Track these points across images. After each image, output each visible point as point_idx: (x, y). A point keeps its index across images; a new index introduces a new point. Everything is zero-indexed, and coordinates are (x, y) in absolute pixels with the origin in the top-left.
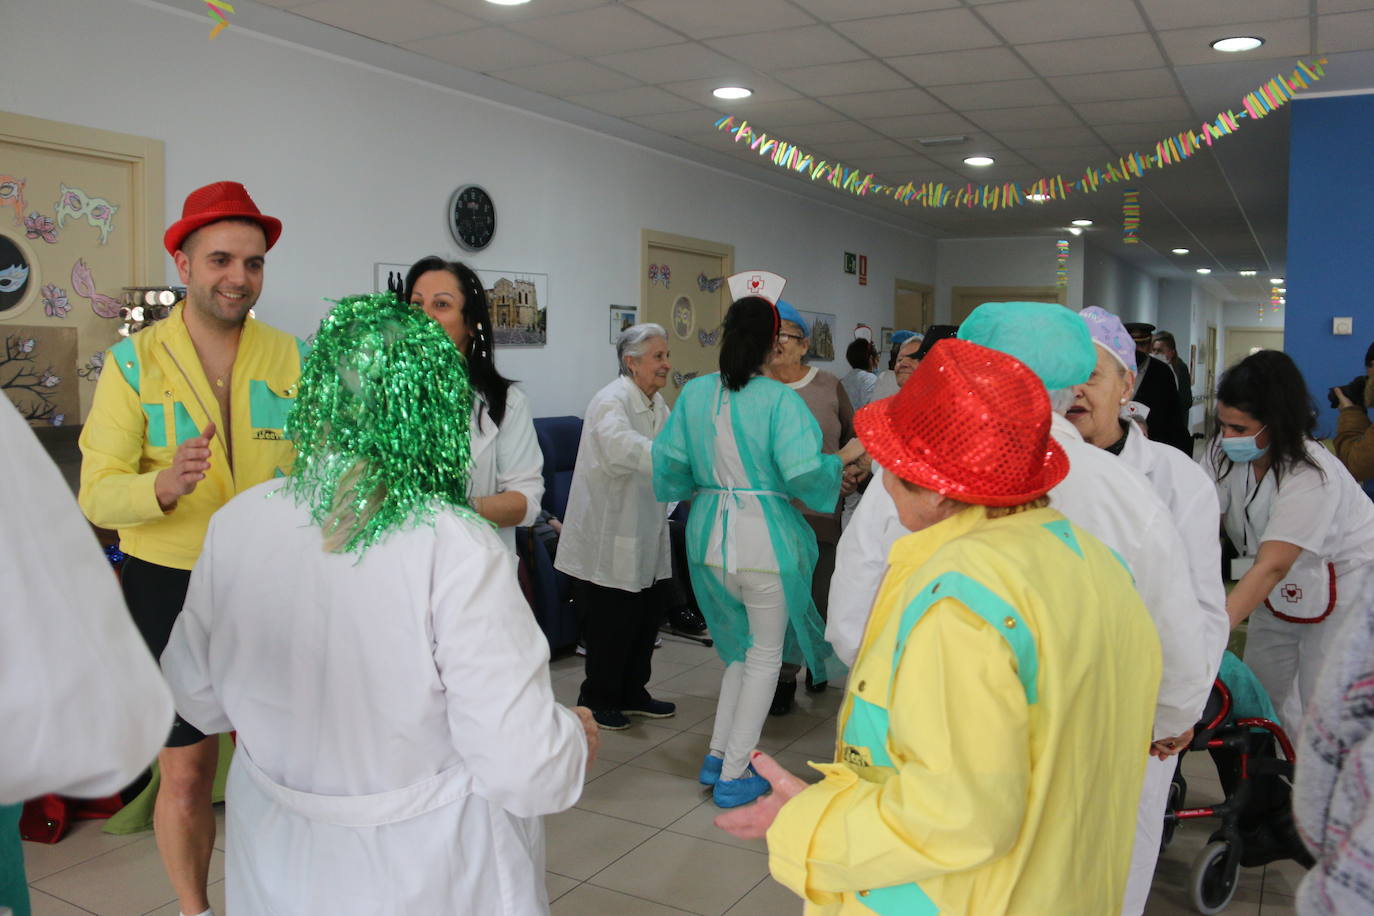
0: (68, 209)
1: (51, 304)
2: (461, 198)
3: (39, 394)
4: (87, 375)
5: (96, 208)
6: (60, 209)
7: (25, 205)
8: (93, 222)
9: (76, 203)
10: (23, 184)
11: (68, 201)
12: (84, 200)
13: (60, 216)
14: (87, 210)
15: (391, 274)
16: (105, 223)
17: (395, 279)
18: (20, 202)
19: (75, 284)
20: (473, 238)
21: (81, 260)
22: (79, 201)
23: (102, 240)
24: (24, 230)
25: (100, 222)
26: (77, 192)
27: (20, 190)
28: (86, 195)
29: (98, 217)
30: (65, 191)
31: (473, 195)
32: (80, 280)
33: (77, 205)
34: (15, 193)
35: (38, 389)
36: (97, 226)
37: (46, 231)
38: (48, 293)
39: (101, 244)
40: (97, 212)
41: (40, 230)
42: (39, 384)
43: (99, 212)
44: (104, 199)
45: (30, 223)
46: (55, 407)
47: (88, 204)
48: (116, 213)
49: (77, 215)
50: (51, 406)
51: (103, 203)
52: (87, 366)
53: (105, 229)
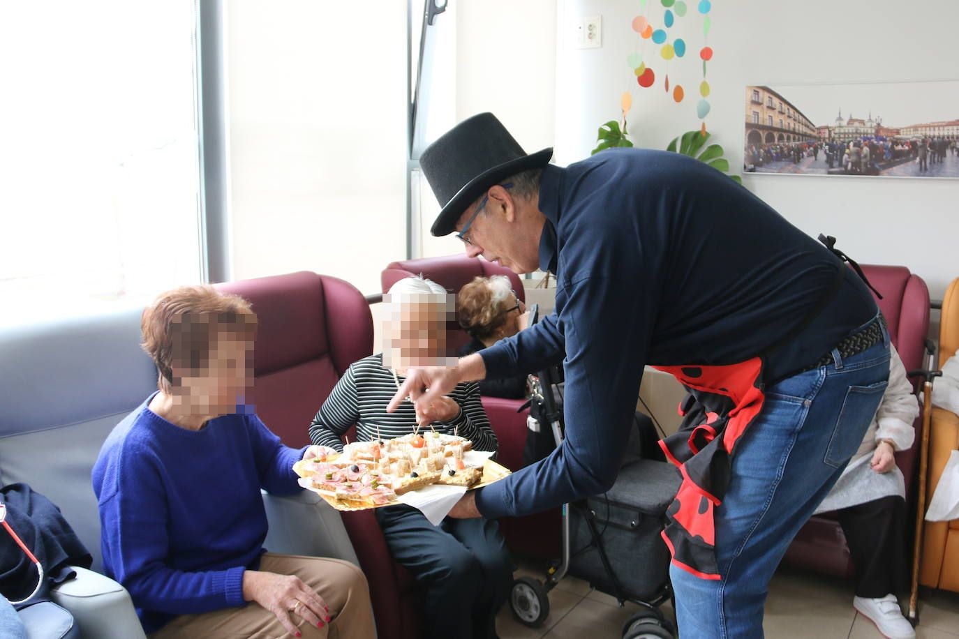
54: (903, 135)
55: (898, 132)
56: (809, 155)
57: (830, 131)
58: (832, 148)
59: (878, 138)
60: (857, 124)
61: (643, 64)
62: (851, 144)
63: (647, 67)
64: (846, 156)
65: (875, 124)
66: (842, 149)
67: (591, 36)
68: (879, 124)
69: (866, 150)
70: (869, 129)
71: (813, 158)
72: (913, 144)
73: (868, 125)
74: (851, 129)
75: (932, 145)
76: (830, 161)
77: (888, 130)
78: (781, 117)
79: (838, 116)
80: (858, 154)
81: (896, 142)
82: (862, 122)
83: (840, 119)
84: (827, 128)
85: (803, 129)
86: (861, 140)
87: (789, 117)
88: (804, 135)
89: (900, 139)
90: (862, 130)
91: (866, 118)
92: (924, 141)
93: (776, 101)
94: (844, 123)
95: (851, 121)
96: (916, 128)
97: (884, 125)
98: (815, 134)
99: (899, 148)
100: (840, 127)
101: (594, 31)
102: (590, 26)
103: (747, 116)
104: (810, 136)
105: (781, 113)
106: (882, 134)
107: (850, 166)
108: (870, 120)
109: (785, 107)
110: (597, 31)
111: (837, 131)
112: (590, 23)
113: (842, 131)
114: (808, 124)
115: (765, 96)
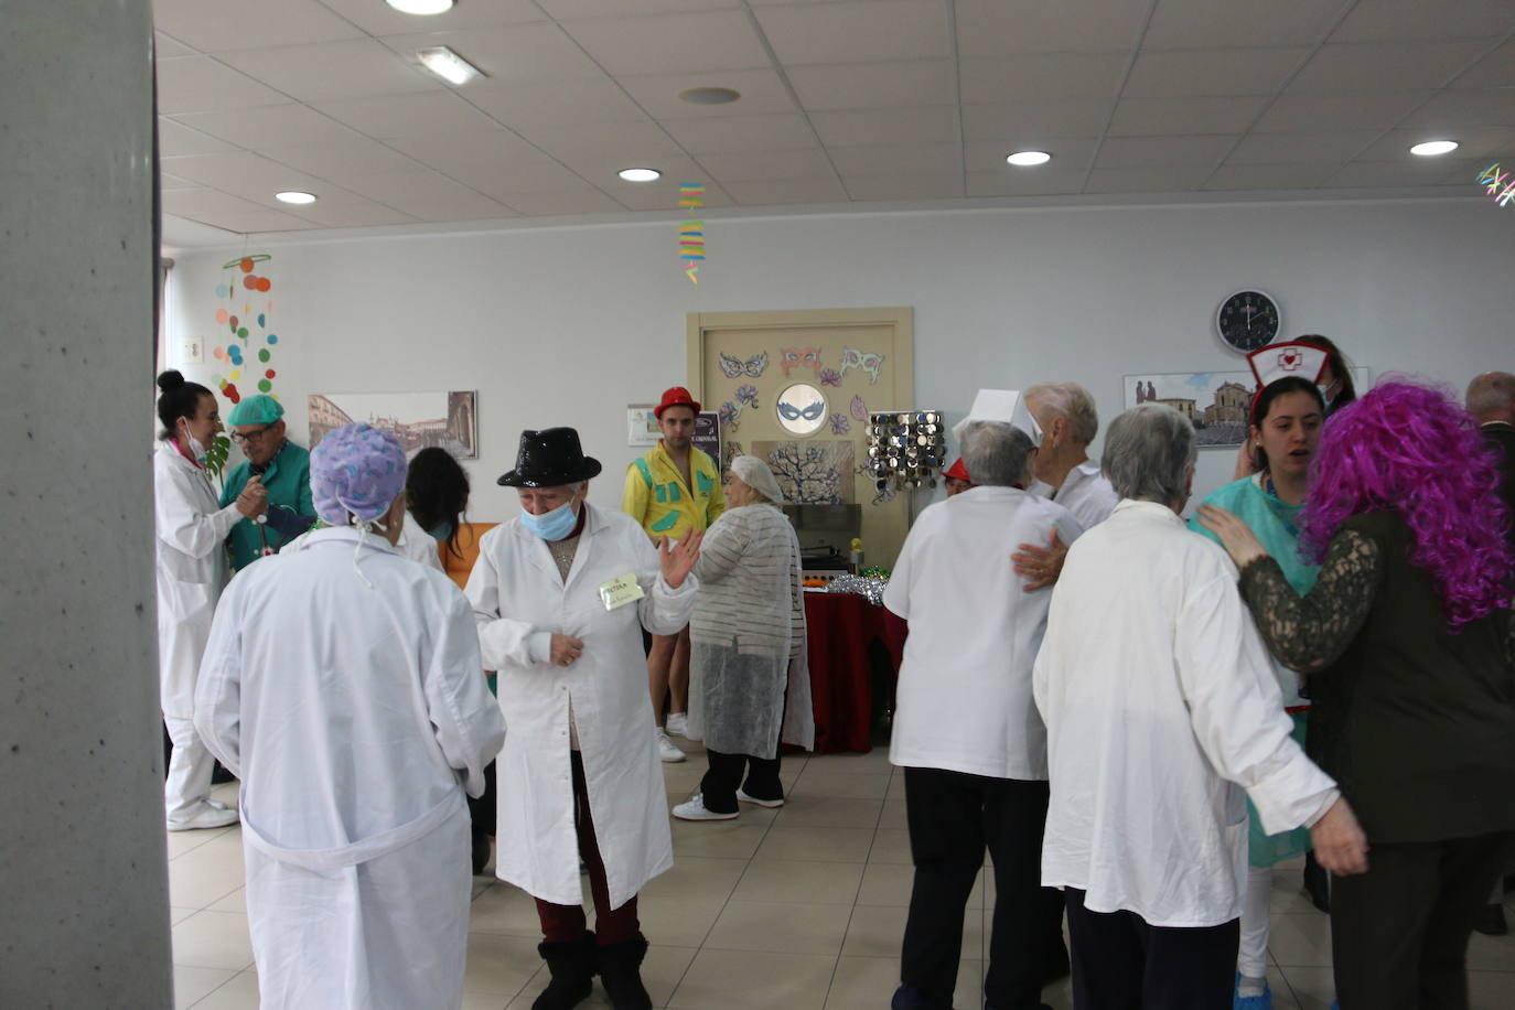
0: (849, 363)
1: (837, 426)
2: (1230, 303)
3: (826, 485)
4: (860, 473)
5: (868, 360)
6: (844, 364)
7: (821, 364)
8: (866, 369)
9: (854, 358)
10: (820, 351)
11: (849, 358)
12: (859, 355)
13: (843, 368)
14: (862, 362)
15: (1140, 383)
16: (875, 369)
17: (1146, 388)
18: (817, 363)
19: (853, 413)
20: (1248, 340)
21: (857, 395)
22: (856, 357)
23: (872, 380)
24: (819, 380)
25: (872, 369)
26: (855, 352)
27: (818, 356)
28: (862, 353)
29: (869, 366)
30: (846, 352)
31: (1248, 299)
32: (856, 410)
34: (814, 358)
35: (827, 482)
36: (870, 372)
37: (833, 380)
38: (835, 421)
39: (870, 384)
41: (830, 379)
42: (828, 479)
43: (870, 363)
44: (872, 353)
45: (823, 376)
47: (862, 358)
48: (882, 361)
49: (854, 366)
50: (834, 493)
51: (873, 356)
52: (861, 467)
53: (874, 374)
54: (413, 429)
55: (408, 427)
59: (398, 432)
60: (383, 422)
61: (224, 381)
63: (229, 382)
65: (393, 422)
67: (195, 353)
68: (396, 422)
70: (390, 426)
72: (418, 435)
73: (390, 422)
75: (430, 436)
77: (402, 426)
78: (334, 418)
79: (371, 416)
81: (408, 434)
82: (385, 420)
83: (371, 419)
87: (338, 417)
89: (410, 432)
90: (386, 426)
91: (388, 418)
92: (425, 433)
93: (329, 406)
94: (375, 421)
95: (379, 420)
96: (419, 424)
97: (400, 422)
99: (410, 438)
101: (197, 350)
103: (310, 418)
105: (333, 415)
106: (399, 429)
108: (391, 419)
109: (336, 411)
110: (199, 350)
112: (194, 342)
115: (320, 402)
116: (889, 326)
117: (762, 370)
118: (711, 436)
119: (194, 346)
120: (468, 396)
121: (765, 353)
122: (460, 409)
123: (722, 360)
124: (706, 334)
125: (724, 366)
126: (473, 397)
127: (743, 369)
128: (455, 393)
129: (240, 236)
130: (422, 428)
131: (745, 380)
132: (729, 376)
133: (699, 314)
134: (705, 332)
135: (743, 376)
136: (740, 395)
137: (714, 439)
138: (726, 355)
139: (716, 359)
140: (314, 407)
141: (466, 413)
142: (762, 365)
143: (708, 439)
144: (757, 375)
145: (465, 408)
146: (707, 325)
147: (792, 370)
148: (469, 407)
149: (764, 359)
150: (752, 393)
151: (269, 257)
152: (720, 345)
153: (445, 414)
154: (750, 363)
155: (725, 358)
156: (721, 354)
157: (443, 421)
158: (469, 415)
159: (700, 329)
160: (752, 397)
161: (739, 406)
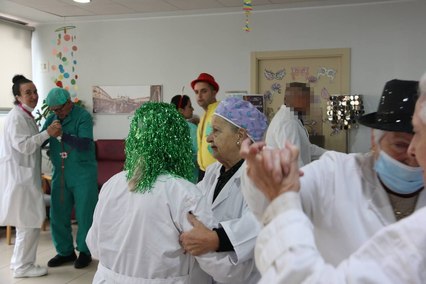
0: (321, 74)
3: (310, 126)
4: (325, 122)
5: (330, 72)
6: (319, 74)
8: (329, 76)
9: (323, 71)
10: (308, 68)
11: (321, 71)
12: (326, 70)
13: (319, 76)
14: (327, 73)
16: (333, 76)
18: (307, 74)
19: (322, 95)
21: (324, 88)
22: (324, 71)
23: (331, 81)
24: (308, 81)
25: (331, 76)
26: (324, 68)
27: (307, 70)
28: (327, 69)
29: (330, 75)
30: (320, 68)
32: (324, 94)
33: (324, 72)
34: (306, 71)
35: (310, 125)
36: (330, 77)
37: (314, 81)
40: (330, 73)
41: (313, 80)
42: (311, 124)
43: (331, 73)
44: (332, 69)
45: (310, 79)
46: (315, 130)
47: (327, 71)
48: (336, 72)
49: (323, 75)
50: (313, 130)
52: (325, 119)
53: (332, 78)
54: (135, 101)
55: (134, 100)
56: (111, 107)
57: (116, 100)
58: (117, 105)
59: (129, 102)
60: (123, 98)
61: (57, 79)
62: (122, 104)
63: (60, 80)
64: (121, 107)
65: (128, 98)
66: (120, 105)
67: (45, 68)
68: (129, 98)
69: (126, 105)
70: (126, 99)
71: (112, 108)
72: (138, 103)
73: (126, 98)
74: (122, 99)
76: (117, 109)
77: (131, 100)
78: (103, 96)
79: (117, 95)
80: (124, 106)
81: (134, 103)
82: (124, 97)
83: (118, 96)
84: (115, 99)
85: (108, 99)
86: (125, 102)
87: (105, 96)
88: (109, 101)
89: (135, 102)
90: (125, 100)
91: (125, 96)
92: (140, 103)
93: (101, 91)
94: (120, 98)
95: (122, 97)
96: (138, 99)
97: (131, 98)
98: (112, 101)
99: (134, 105)
100: (119, 99)
101: (46, 66)
102: (45, 64)
103: (93, 96)
104: (111, 102)
105: (103, 94)
106: (130, 101)
107: (122, 110)
108: (126, 97)
109: (104, 93)
110: (47, 66)
111: (118, 100)
112: (45, 63)
113: (120, 100)
114: (110, 98)
115: (97, 89)
116: (339, 57)
117: (283, 77)
118: (260, 105)
119: (45, 65)
120: (159, 87)
121: (284, 69)
122: (155, 93)
123: (266, 72)
124: (259, 61)
125: (267, 75)
126: (161, 87)
127: (275, 76)
128: (153, 86)
129: (62, 17)
130: (139, 100)
131: (275, 81)
132: (269, 79)
133: (256, 53)
134: (259, 60)
135: (275, 79)
136: (273, 88)
137: (261, 106)
138: (267, 70)
139: (263, 72)
140: (95, 91)
141: (158, 95)
142: (283, 74)
143: (259, 106)
144: (281, 79)
145: (157, 92)
146: (259, 57)
147: (296, 76)
148: (159, 91)
149: (284, 72)
150: (278, 87)
151: (75, 27)
152: (265, 66)
153: (149, 95)
154: (277, 74)
155: (267, 71)
156: (265, 70)
157: (148, 98)
158: (159, 95)
159: (256, 58)
160: (278, 88)
161: (272, 92)
